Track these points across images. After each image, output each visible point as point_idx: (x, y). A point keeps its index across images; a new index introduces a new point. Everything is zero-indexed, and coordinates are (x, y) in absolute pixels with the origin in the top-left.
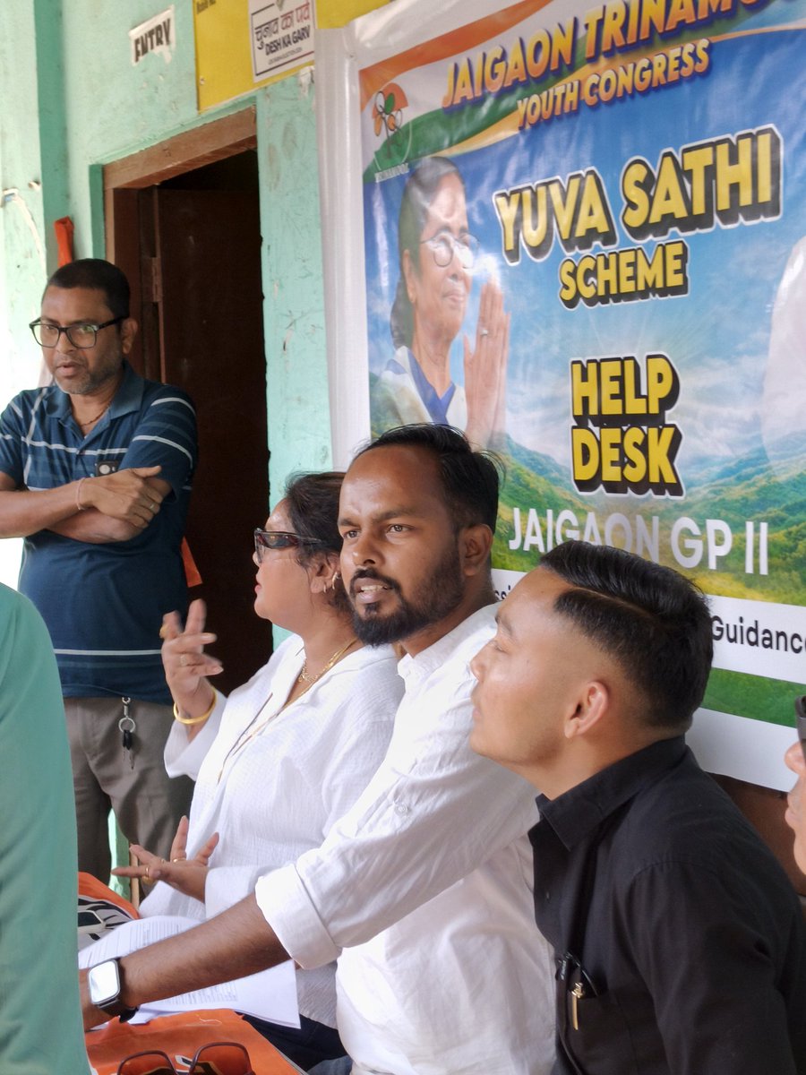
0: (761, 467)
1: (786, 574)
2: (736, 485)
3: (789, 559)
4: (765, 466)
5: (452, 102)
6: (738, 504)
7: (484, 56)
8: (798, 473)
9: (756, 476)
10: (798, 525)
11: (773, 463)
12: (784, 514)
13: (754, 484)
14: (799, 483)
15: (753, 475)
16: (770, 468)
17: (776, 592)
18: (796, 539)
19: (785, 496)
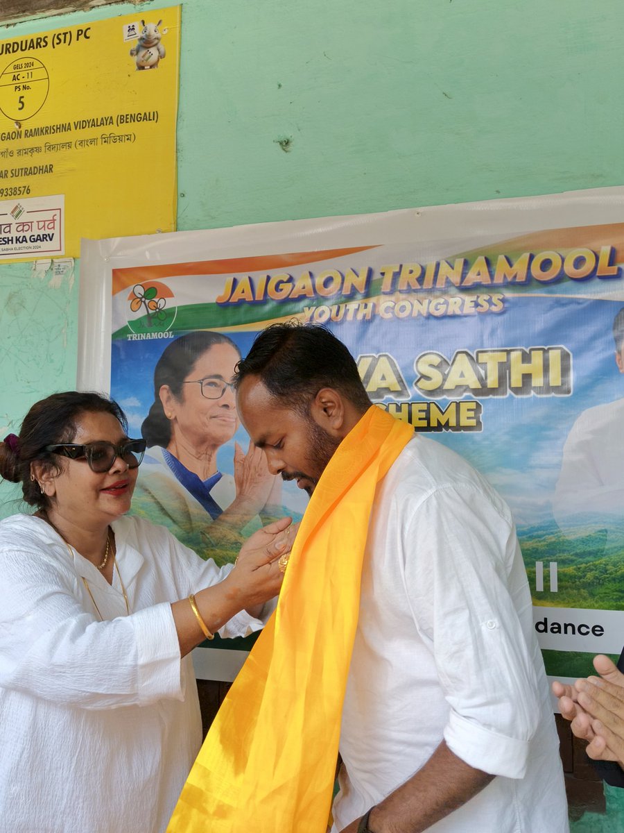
0: (552, 531)
1: (575, 591)
2: (528, 541)
3: (578, 583)
4: (556, 530)
5: (229, 299)
6: (529, 552)
7: (268, 278)
8: (588, 534)
9: (547, 536)
10: (587, 564)
11: (562, 529)
12: (573, 558)
13: (544, 540)
14: (588, 540)
15: (544, 535)
16: (560, 532)
17: (566, 601)
18: (583, 572)
19: (574, 547)
